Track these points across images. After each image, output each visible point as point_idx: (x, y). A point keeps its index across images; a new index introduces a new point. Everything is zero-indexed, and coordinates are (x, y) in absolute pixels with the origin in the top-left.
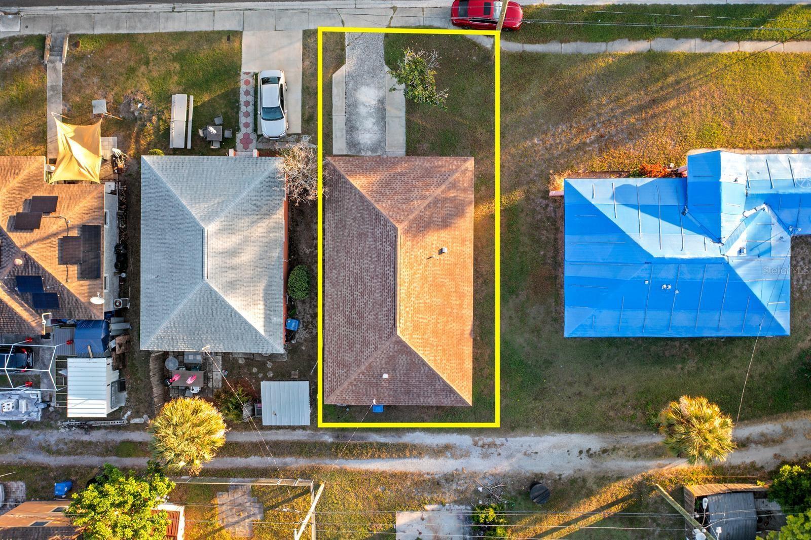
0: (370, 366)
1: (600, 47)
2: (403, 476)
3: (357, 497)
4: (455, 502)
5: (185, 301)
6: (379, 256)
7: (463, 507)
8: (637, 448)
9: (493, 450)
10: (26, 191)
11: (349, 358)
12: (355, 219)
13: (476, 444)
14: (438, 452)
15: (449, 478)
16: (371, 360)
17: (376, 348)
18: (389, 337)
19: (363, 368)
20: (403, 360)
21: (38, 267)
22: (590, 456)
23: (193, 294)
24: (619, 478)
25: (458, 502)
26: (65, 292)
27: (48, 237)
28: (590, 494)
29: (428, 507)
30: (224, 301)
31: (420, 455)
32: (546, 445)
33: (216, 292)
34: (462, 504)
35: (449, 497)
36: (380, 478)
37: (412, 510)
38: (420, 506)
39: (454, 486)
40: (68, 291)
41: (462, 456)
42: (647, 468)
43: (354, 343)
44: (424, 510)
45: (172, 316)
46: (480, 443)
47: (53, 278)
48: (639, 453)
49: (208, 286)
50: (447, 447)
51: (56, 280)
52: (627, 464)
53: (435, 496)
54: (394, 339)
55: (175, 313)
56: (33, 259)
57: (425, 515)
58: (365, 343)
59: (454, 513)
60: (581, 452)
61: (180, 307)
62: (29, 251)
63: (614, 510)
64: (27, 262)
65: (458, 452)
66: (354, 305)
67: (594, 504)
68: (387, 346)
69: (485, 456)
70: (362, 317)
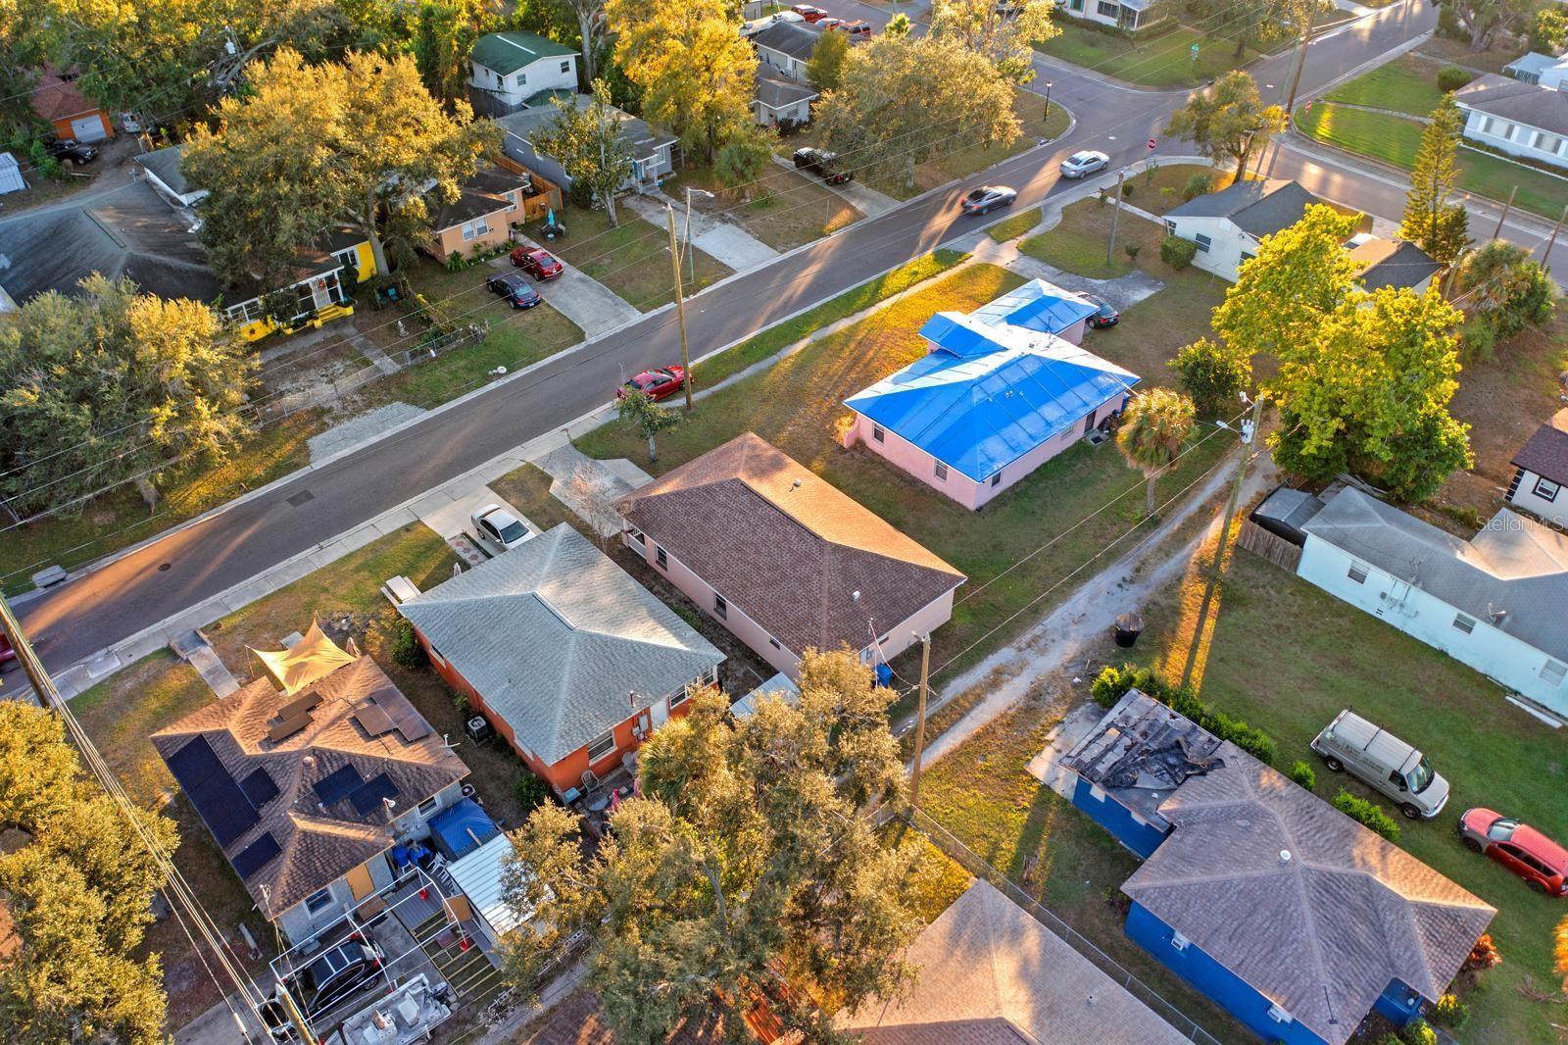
0: (831, 595)
1: (774, 359)
2: (988, 731)
3: (966, 788)
4: (1069, 710)
5: (568, 668)
6: (741, 512)
7: (1083, 708)
8: (1160, 549)
9: (1042, 642)
10: (264, 713)
11: (802, 610)
12: (687, 513)
13: (1020, 650)
14: (994, 683)
15: (1036, 695)
16: (826, 586)
17: (820, 573)
18: (822, 551)
19: (825, 601)
20: (856, 567)
21: (340, 756)
22: (1132, 582)
23: (571, 656)
24: (1180, 580)
25: (1073, 707)
26: (396, 767)
27: (333, 723)
28: (1177, 612)
29: (1051, 736)
30: (614, 639)
31: (979, 699)
32: (1082, 602)
33: (598, 635)
34: (1077, 707)
35: (1058, 712)
36: (965, 751)
37: (1039, 752)
38: (1042, 742)
39: (1050, 699)
40: (399, 762)
41: (1021, 668)
42: (1189, 556)
43: (794, 594)
44: (1049, 742)
45: (563, 696)
46: (1023, 645)
47: (369, 758)
48: (1167, 550)
49: (584, 633)
50: (998, 672)
51: (376, 759)
52: (1171, 566)
53: (1042, 721)
54: (828, 548)
55: (564, 689)
56: (329, 750)
57: (1057, 746)
58: (804, 581)
59: (1081, 719)
60: (1120, 586)
61: (566, 679)
62: (316, 743)
63: (1214, 605)
64: (321, 759)
65: (1014, 669)
66: (759, 568)
67: (1191, 617)
68: (827, 560)
69: (1043, 652)
70: (778, 567)
